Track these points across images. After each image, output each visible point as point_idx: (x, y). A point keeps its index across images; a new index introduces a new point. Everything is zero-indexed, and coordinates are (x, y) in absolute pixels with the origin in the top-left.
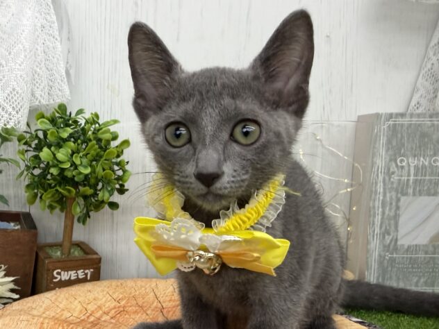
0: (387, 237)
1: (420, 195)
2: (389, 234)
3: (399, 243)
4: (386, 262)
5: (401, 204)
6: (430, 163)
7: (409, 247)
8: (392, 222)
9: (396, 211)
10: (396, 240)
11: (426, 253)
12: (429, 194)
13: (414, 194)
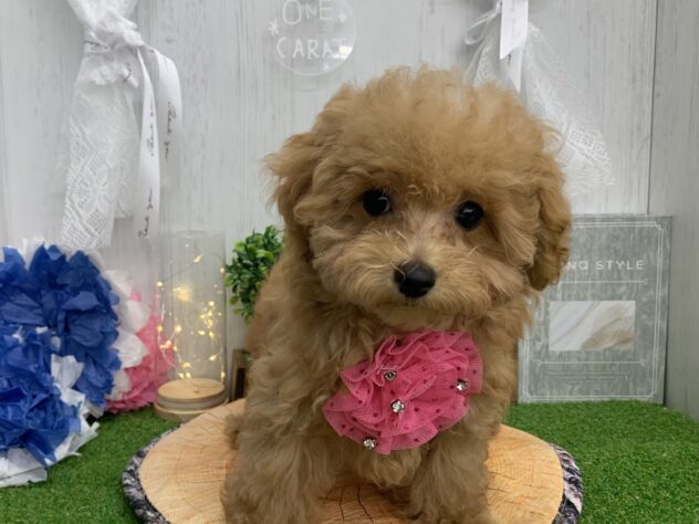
0: (537, 343)
1: (570, 300)
2: (539, 340)
3: (551, 349)
4: (537, 369)
5: (550, 309)
6: (577, 267)
7: (561, 353)
8: (542, 328)
9: (545, 316)
10: (547, 347)
11: (579, 360)
12: (578, 299)
13: (563, 299)
